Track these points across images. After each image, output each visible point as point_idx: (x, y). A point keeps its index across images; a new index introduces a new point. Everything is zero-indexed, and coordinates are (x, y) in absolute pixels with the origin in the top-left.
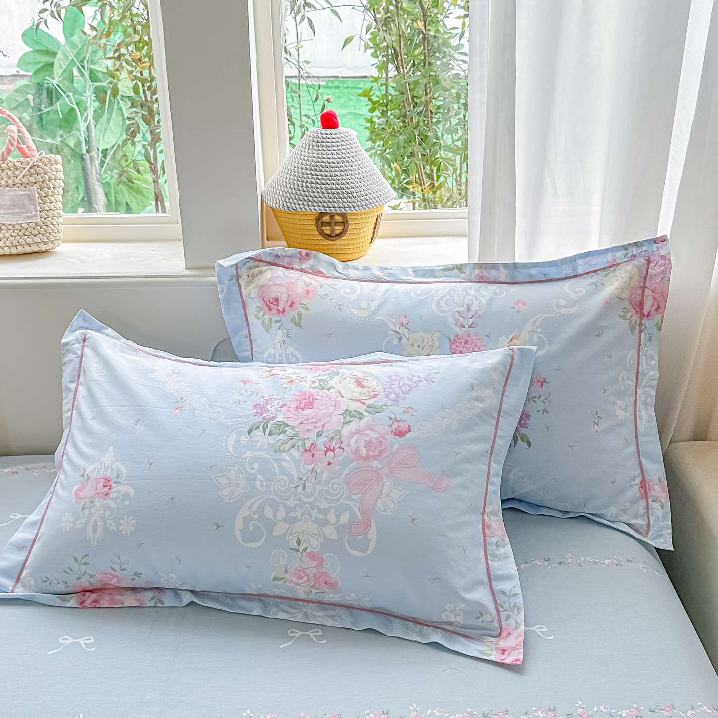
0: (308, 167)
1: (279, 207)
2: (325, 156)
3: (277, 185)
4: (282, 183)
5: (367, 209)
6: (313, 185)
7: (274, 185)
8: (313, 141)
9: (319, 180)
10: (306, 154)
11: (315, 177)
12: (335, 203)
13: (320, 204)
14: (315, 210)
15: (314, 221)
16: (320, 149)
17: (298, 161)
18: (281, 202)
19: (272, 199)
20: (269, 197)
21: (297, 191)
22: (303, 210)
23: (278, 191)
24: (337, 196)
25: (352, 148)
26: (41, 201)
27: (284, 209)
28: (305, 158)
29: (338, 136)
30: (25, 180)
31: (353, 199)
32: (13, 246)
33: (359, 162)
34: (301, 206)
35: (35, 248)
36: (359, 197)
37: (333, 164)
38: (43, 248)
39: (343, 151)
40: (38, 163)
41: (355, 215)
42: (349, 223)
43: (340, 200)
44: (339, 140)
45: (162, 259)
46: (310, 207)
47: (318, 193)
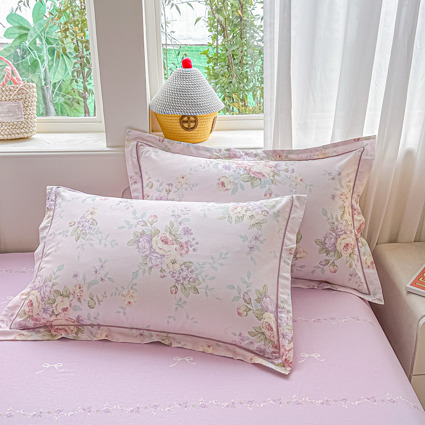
0: (175, 89)
1: (159, 112)
2: (185, 83)
3: (158, 100)
4: (161, 99)
5: (209, 113)
6: (178, 100)
7: (156, 100)
8: (178, 75)
9: (181, 97)
10: (174, 82)
11: (179, 95)
12: (191, 110)
13: (182, 111)
14: (180, 114)
15: (179, 120)
16: (182, 80)
17: (170, 87)
18: (160, 109)
19: (155, 107)
20: (153, 107)
21: (169, 103)
22: (173, 113)
23: (158, 103)
24: (191, 106)
25: (200, 79)
26: (24, 109)
27: (162, 113)
28: (174, 84)
29: (192, 72)
30: (15, 97)
31: (200, 108)
32: (9, 134)
33: (204, 87)
34: (172, 112)
35: (21, 136)
36: (204, 107)
37: (189, 88)
38: (26, 135)
39: (195, 81)
40: (23, 88)
41: (202, 116)
42: (199, 121)
43: (193, 108)
44: (192, 74)
45: (93, 142)
46: (176, 112)
47: (181, 104)
